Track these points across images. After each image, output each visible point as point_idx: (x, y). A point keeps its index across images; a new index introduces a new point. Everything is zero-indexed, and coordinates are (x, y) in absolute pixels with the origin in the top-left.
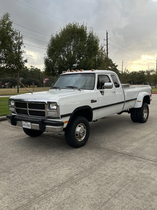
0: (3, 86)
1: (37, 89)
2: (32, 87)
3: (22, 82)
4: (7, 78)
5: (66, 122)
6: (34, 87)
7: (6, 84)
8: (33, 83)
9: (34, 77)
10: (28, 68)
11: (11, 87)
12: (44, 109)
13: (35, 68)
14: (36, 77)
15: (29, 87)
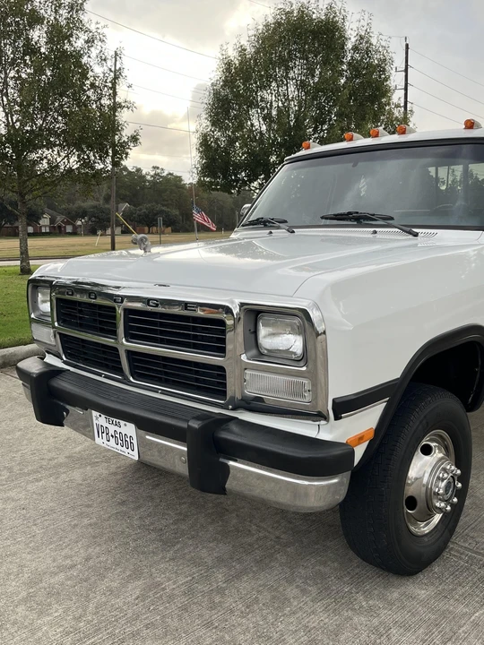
0: (69, 229)
1: (173, 239)
2: (157, 233)
3: (127, 216)
4: (82, 204)
5: (360, 439)
6: (163, 233)
7: (79, 223)
8: (160, 220)
9: (164, 200)
10: (144, 172)
11: (93, 232)
12: (221, 350)
13: (164, 174)
14: (170, 202)
15: (149, 233)
